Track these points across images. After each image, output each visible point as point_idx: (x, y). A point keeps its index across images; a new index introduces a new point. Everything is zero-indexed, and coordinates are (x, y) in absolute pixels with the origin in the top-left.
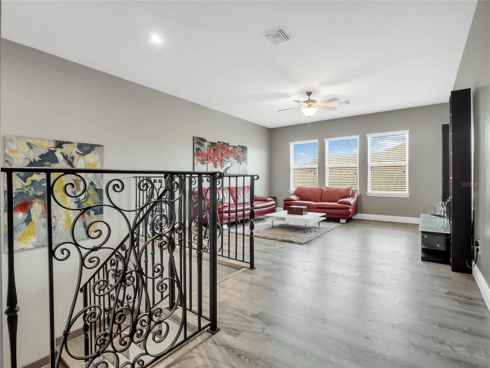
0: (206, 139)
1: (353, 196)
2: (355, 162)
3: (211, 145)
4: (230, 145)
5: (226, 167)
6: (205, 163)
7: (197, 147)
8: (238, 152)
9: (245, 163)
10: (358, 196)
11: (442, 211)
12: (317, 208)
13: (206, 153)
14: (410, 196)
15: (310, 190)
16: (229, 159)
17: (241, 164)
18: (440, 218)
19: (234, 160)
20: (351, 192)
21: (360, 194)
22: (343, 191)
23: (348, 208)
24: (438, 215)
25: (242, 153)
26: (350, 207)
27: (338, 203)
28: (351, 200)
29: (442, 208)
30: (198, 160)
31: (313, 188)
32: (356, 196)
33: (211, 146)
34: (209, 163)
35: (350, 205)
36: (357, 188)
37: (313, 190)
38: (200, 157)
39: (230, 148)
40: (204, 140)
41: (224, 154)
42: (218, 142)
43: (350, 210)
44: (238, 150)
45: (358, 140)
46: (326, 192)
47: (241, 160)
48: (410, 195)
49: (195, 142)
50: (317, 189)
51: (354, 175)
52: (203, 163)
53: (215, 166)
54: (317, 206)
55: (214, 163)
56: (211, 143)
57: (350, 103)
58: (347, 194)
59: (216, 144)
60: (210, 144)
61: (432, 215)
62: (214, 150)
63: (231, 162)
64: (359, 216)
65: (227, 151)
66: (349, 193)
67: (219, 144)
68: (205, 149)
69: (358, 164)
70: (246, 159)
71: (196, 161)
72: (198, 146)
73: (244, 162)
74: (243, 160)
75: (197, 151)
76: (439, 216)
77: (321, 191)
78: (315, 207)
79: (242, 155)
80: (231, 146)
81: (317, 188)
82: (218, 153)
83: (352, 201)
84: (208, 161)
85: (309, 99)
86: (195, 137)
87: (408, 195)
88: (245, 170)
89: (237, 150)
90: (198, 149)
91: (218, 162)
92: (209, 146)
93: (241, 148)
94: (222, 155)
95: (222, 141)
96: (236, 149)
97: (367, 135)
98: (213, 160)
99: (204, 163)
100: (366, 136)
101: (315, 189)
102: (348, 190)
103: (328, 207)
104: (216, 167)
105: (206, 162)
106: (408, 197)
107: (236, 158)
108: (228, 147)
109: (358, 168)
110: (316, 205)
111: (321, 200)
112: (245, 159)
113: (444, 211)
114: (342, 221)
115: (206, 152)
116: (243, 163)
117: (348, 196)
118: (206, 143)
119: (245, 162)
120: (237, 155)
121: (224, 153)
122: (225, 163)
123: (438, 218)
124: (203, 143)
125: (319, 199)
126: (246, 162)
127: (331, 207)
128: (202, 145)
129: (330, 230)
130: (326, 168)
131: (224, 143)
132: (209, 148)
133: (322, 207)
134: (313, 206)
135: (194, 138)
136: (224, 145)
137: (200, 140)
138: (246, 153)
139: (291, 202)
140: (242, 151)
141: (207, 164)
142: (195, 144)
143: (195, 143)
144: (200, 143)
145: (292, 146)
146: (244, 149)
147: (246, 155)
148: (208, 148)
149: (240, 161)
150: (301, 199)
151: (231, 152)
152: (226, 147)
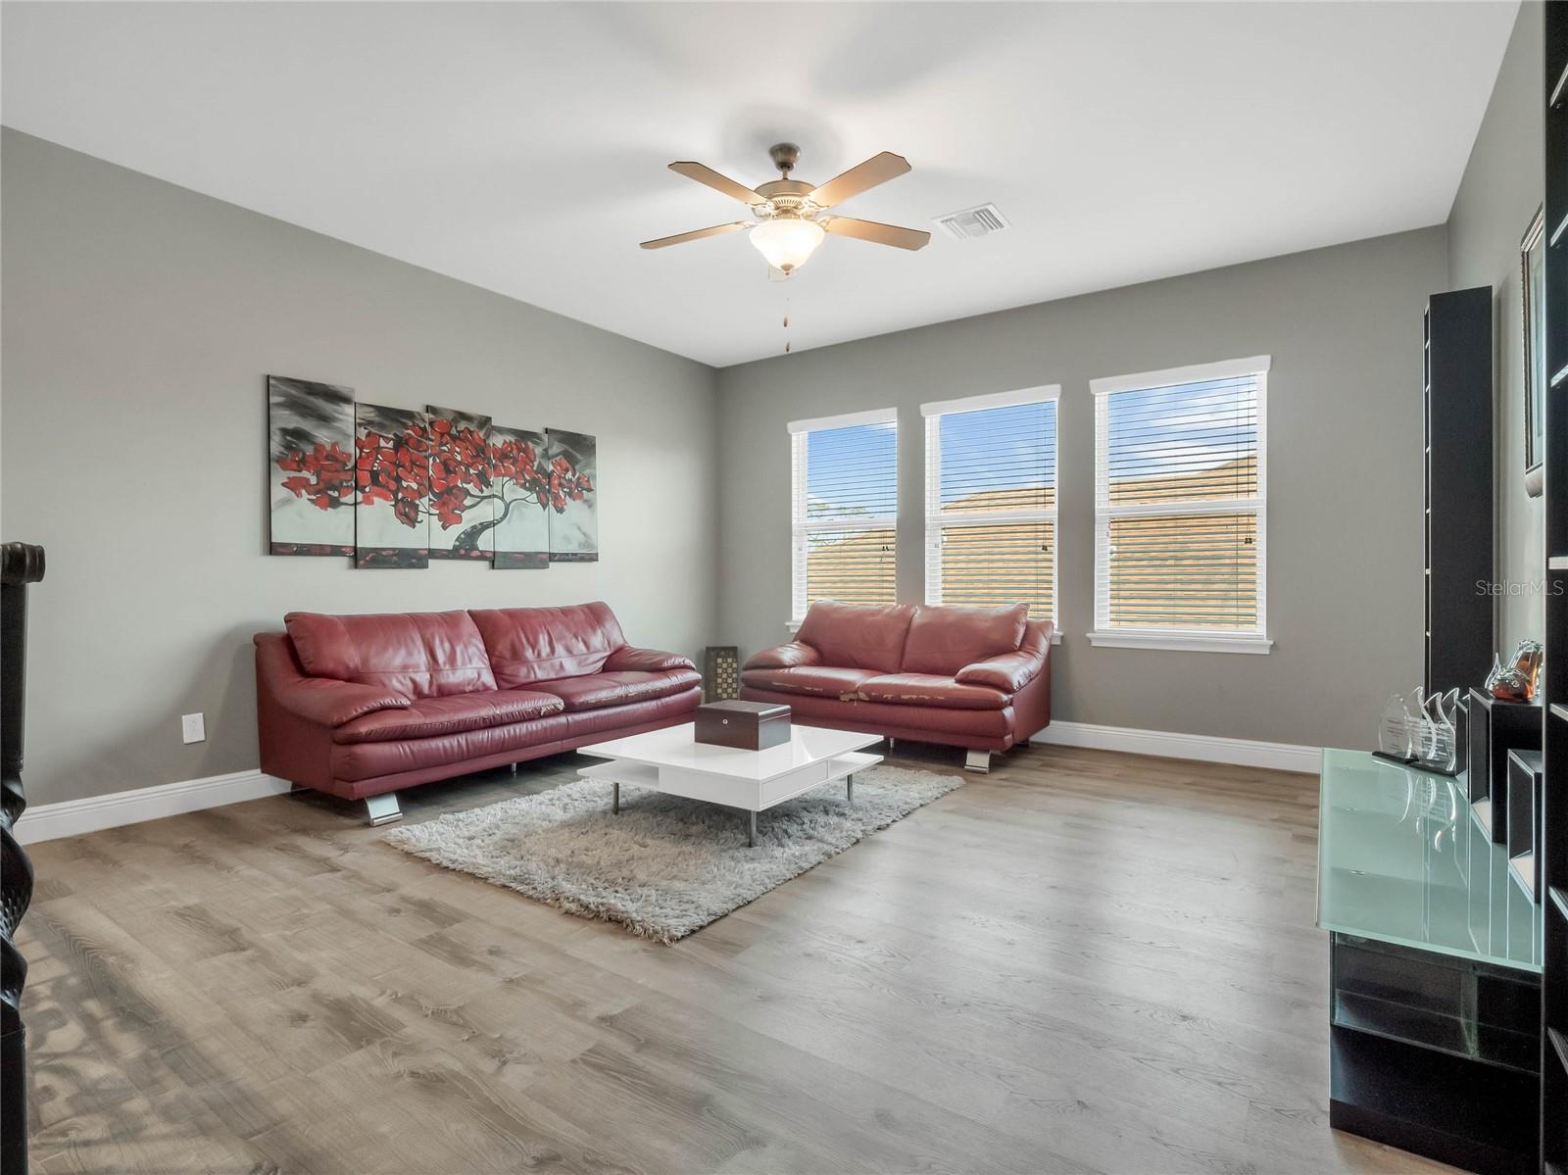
0: (345, 392)
1: (1028, 644)
2: (1042, 500)
3: (377, 419)
4: (494, 423)
5: (476, 523)
6: (343, 500)
7: (291, 426)
8: (546, 455)
9: (585, 507)
10: (1051, 647)
11: (1430, 740)
12: (869, 702)
13: (350, 455)
14: (1273, 647)
15: (858, 620)
16: (488, 485)
17: (560, 510)
18: (1420, 776)
19: (523, 493)
20: (1022, 630)
21: (1062, 637)
22: (987, 624)
23: (999, 706)
24: (1408, 756)
25: (565, 464)
26: (1005, 697)
27: (958, 681)
28: (1017, 668)
29: (1433, 726)
30: (293, 485)
31: (874, 613)
32: (1043, 646)
33: (381, 426)
34: (368, 501)
35: (1008, 690)
36: (1049, 612)
37: (870, 618)
38: (305, 474)
39: (498, 441)
40: (337, 397)
41: (460, 463)
42: (428, 409)
43: (1008, 712)
44: (546, 450)
45: (1057, 404)
46: (924, 627)
47: (562, 494)
48: (1272, 642)
49: (274, 399)
50: (887, 615)
51: (1040, 556)
52: (326, 500)
53: (406, 515)
54: (868, 695)
55: (397, 501)
56: (385, 412)
57: (1001, 226)
58: (1005, 639)
59: (410, 415)
60: (371, 415)
61: (1377, 754)
62: (400, 443)
63: (502, 499)
64: (1058, 732)
65: (481, 451)
66: (1015, 632)
67: (428, 416)
68: (338, 438)
69: (1057, 509)
70: (590, 490)
71: (279, 492)
72: (298, 418)
73: (578, 502)
74: (570, 494)
75: (288, 447)
76: (1413, 762)
77: (904, 626)
78: (862, 695)
79: (567, 470)
80: (501, 431)
81: (887, 610)
82: (427, 458)
83: (1017, 670)
84: (363, 492)
85: (785, 179)
86: (275, 378)
87: (1264, 645)
88: (582, 538)
89: (538, 450)
90: (299, 434)
91: (425, 501)
92: (370, 423)
93: (560, 441)
94: (447, 468)
95: (450, 402)
96: (529, 443)
97: (1092, 383)
98: (394, 488)
99: (335, 503)
100: (1089, 390)
101: (878, 618)
102: (1012, 619)
103: (914, 697)
104: (412, 521)
105: (349, 498)
106: (1267, 652)
107: (533, 486)
108: (488, 436)
109: (1056, 528)
110: (867, 688)
111: (901, 665)
112: (582, 489)
113: (1439, 741)
114: (977, 760)
115: (350, 448)
116: (572, 506)
117: (1005, 650)
118: (349, 410)
119: (586, 501)
120: (537, 472)
121: (459, 458)
122: (468, 502)
123: (1408, 773)
124: (328, 407)
125: (891, 659)
126: (590, 504)
127: (927, 698)
128: (324, 419)
129: (889, 821)
130: (928, 527)
131: (462, 416)
132: (369, 435)
133: (889, 696)
134: (856, 692)
135: (272, 382)
136: (462, 426)
137: (309, 394)
138: (590, 465)
139: (771, 671)
140: (566, 455)
141: (356, 504)
142: (275, 412)
143: (280, 405)
144: (305, 407)
145: (799, 436)
146: (578, 446)
147: (587, 472)
148: (363, 433)
149: (556, 497)
150: (822, 661)
151: (503, 455)
152: (471, 432)
